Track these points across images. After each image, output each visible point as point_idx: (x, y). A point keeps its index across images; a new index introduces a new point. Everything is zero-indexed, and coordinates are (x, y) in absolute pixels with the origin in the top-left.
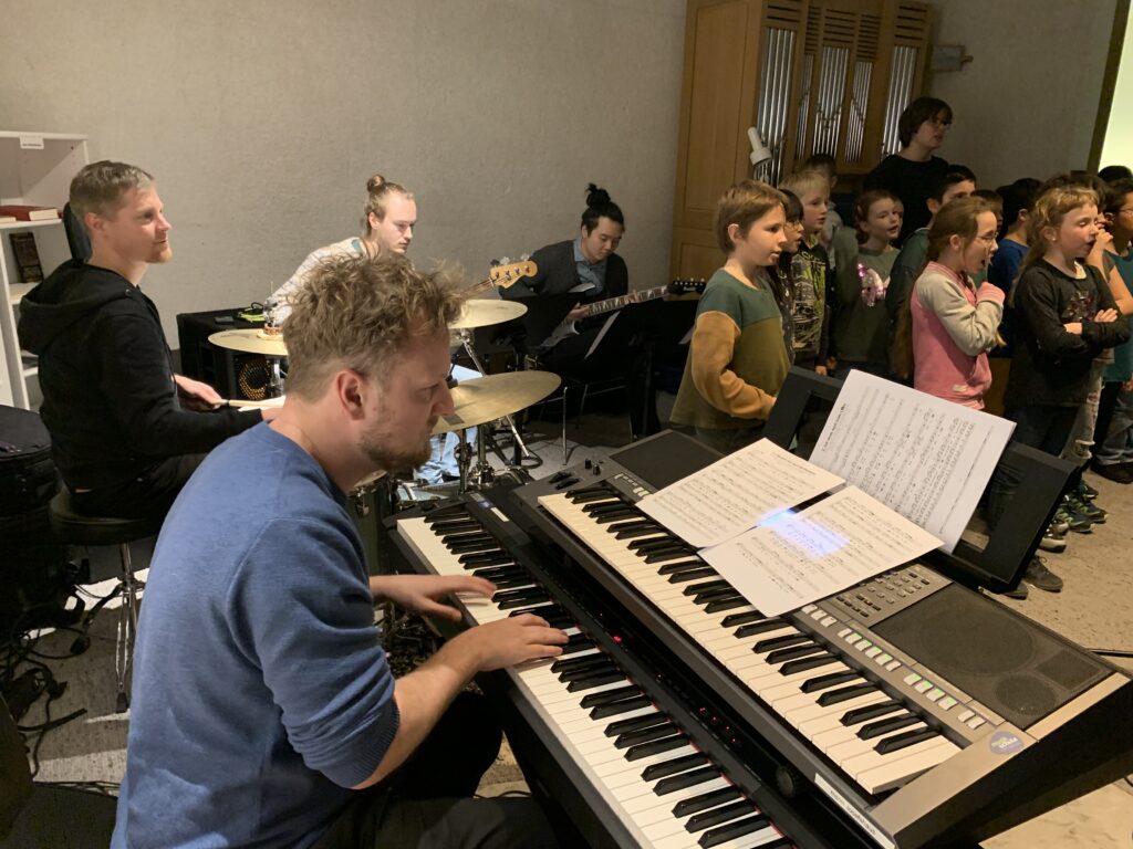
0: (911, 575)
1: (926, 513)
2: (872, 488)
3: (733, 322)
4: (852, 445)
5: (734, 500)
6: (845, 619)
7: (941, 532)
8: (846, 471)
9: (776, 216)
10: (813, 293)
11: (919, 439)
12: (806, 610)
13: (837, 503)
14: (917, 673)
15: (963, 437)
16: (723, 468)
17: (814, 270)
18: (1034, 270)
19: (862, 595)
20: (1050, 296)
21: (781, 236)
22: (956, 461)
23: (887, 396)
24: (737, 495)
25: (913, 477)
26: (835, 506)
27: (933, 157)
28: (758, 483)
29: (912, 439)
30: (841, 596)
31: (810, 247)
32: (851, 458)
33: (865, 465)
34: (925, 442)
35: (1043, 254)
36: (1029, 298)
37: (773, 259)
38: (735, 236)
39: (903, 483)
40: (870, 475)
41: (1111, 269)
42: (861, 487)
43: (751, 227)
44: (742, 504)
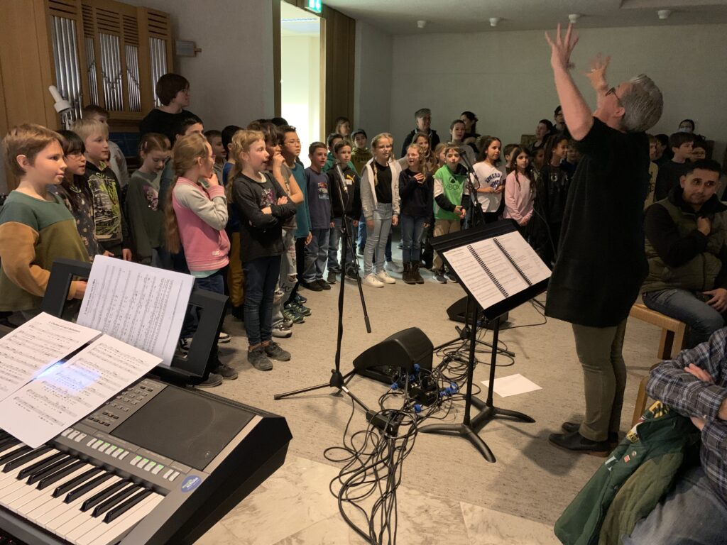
0: (141, 388)
1: (153, 343)
2: (119, 334)
3: (30, 228)
4: (103, 307)
5: (15, 364)
6: (92, 431)
7: (163, 354)
8: (101, 326)
9: (54, 148)
10: (109, 200)
11: (143, 296)
12: (64, 434)
13: (94, 349)
14: (139, 455)
15: (168, 290)
16: (8, 341)
17: (107, 185)
18: (238, 180)
19: (107, 411)
20: (250, 194)
21: (61, 163)
22: (165, 306)
23: (120, 270)
24: (18, 361)
25: (142, 321)
26: (93, 351)
27: (183, 111)
28: (36, 347)
29: (139, 296)
30: (91, 416)
31: (101, 169)
32: (104, 316)
33: (113, 319)
34: (146, 298)
35: (242, 170)
36: (239, 197)
37: (60, 179)
38: (24, 163)
39: (137, 327)
40: (116, 325)
41: (290, 176)
42: (112, 335)
43: (36, 156)
44: (21, 366)
